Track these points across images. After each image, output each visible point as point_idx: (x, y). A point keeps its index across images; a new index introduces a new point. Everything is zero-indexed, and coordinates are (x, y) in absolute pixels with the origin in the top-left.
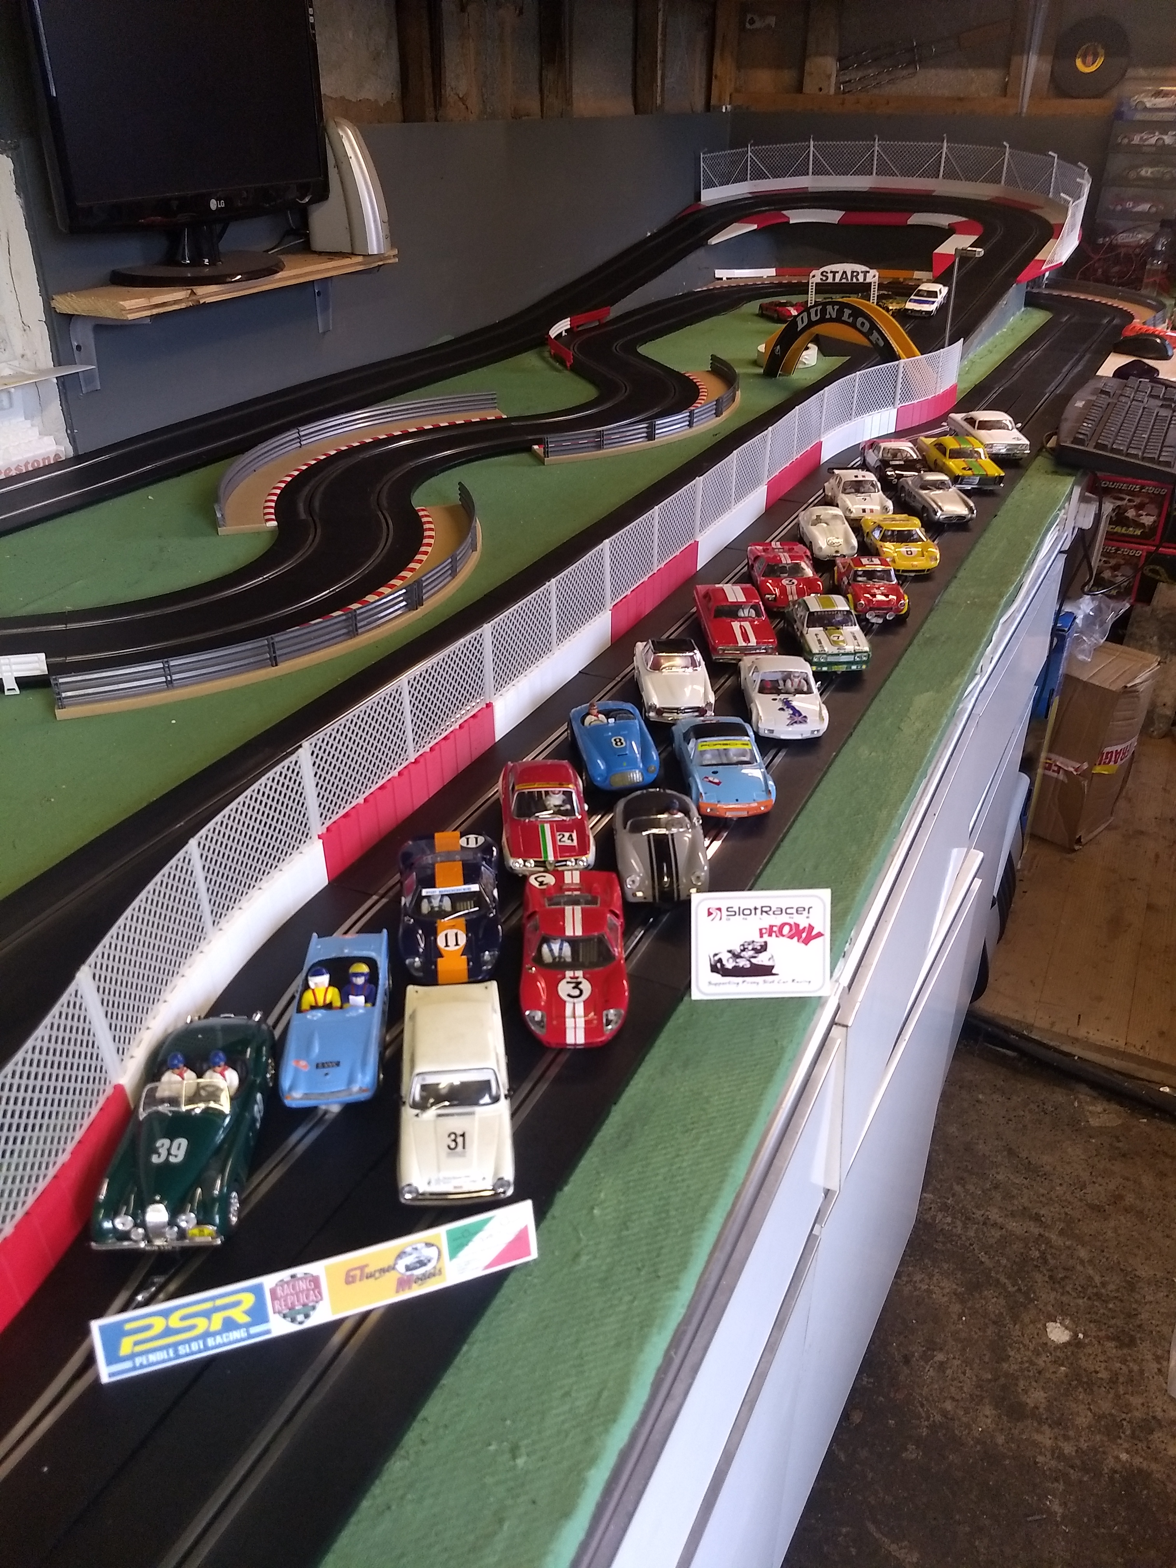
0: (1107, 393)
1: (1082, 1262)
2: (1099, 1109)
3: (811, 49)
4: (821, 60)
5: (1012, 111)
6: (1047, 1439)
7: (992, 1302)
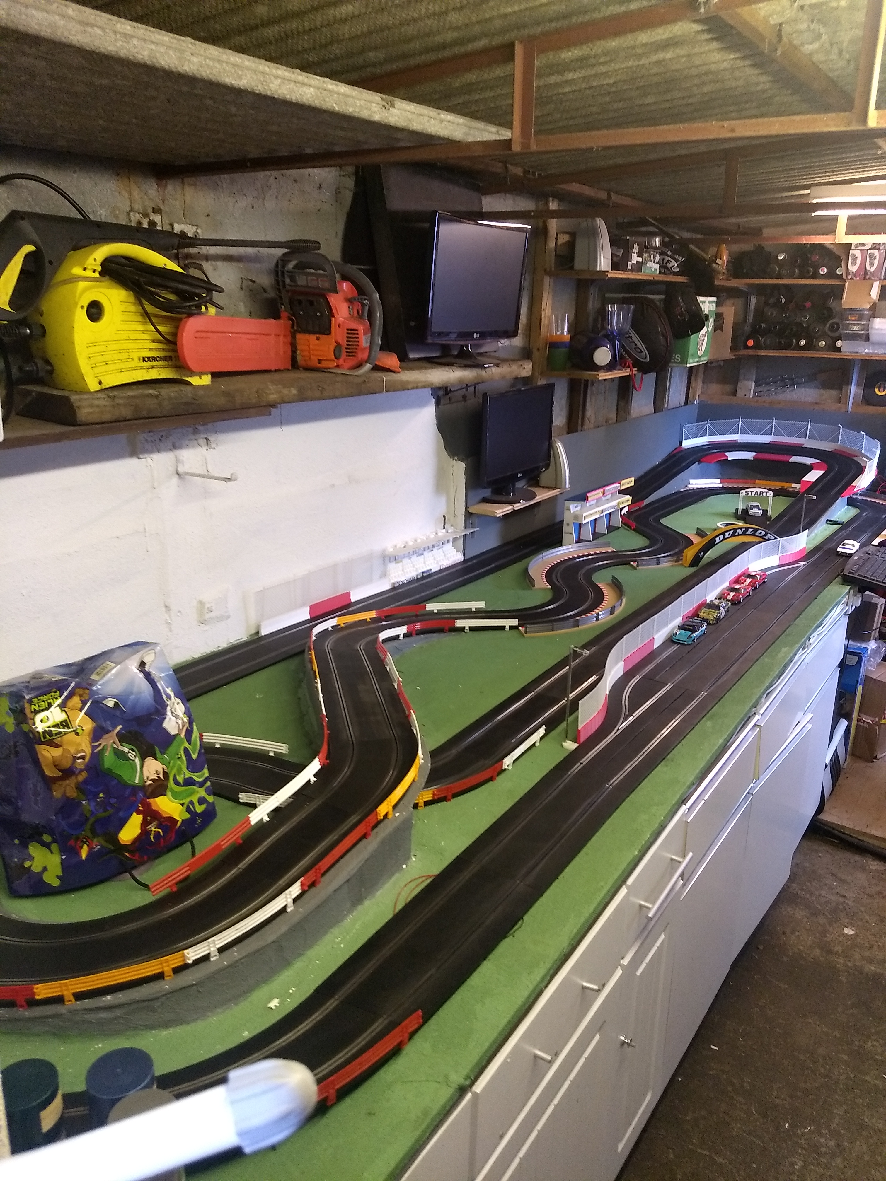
0: (869, 554)
1: (862, 911)
2: (876, 863)
3: (741, 377)
4: (746, 382)
5: (843, 410)
6: (841, 960)
7: (821, 920)
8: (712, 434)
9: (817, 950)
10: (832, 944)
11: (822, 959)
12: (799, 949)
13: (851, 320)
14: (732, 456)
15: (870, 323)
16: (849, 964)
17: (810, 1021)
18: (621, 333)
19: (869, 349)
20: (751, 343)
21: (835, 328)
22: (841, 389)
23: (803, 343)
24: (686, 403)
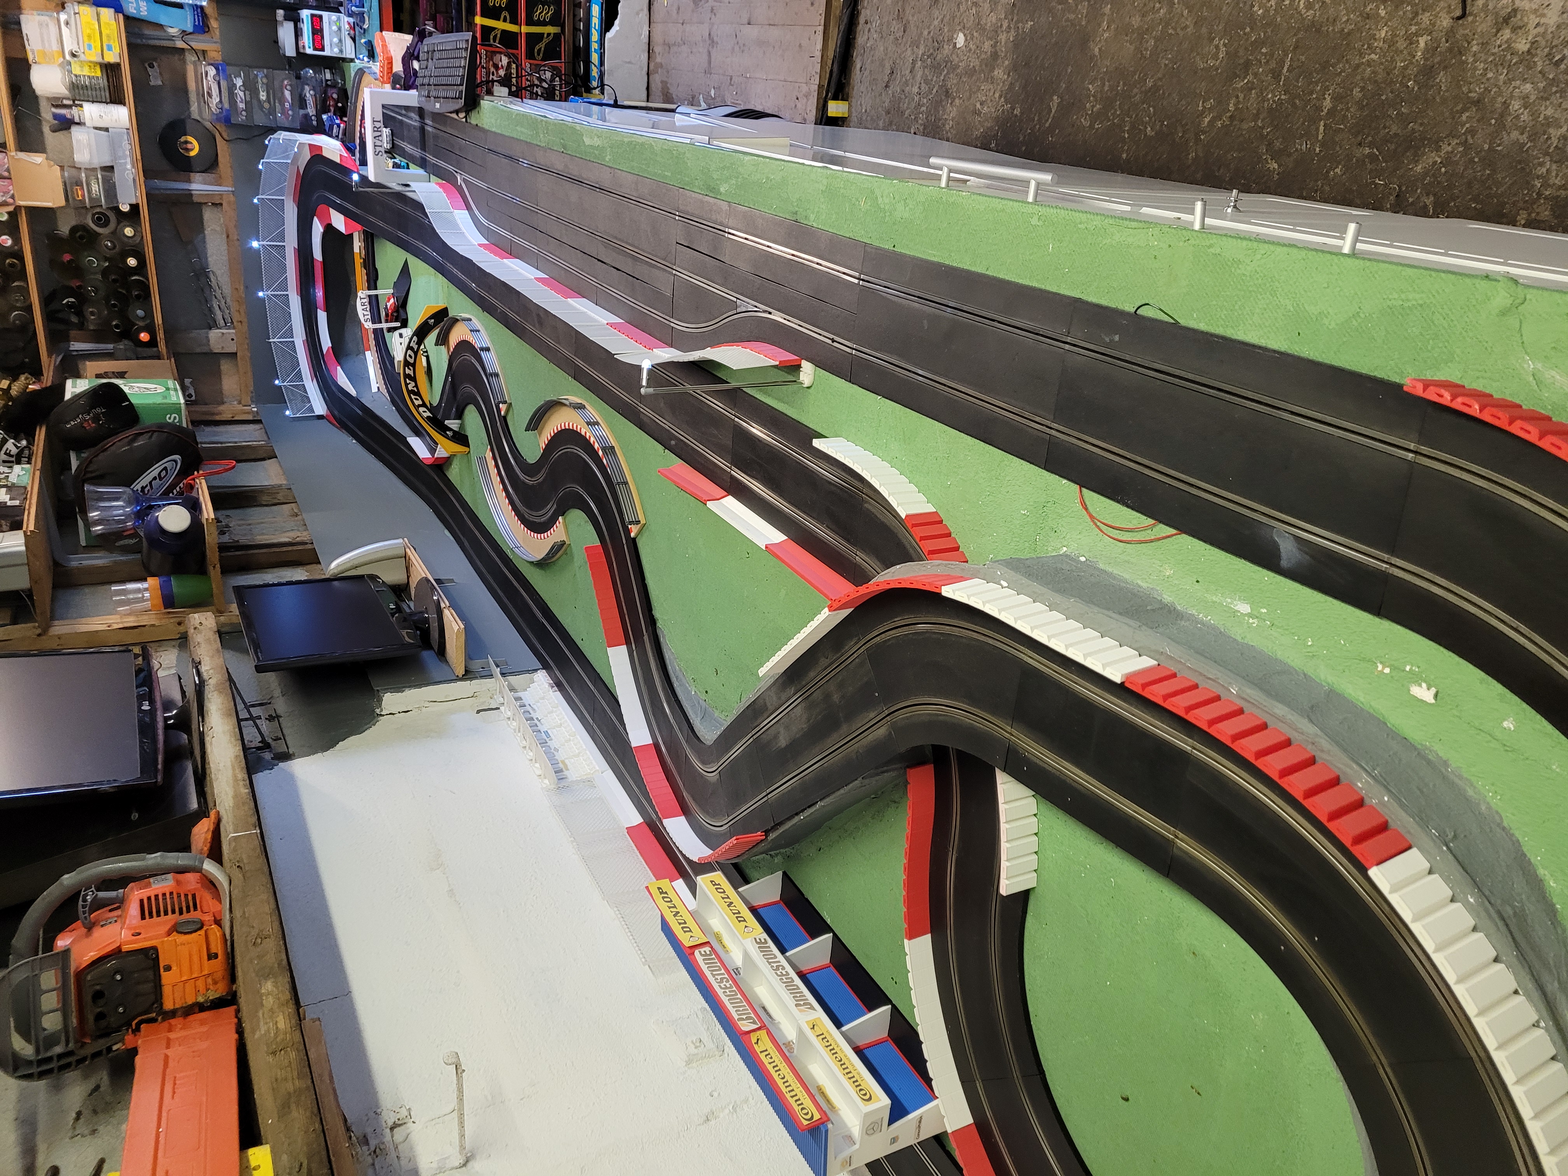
1: (929, 33)
3: (205, 349)
4: (212, 342)
5: (232, 198)
6: (1003, 37)
7: (952, 81)
8: (299, 376)
9: (996, 73)
10: (983, 56)
11: (1007, 63)
12: (1000, 96)
13: (83, 196)
14: (326, 342)
15: (83, 167)
16: (1005, 25)
17: (1097, 50)
18: (136, 499)
19: (126, 163)
20: (144, 336)
21: (102, 220)
22: (200, 204)
23: (132, 262)
24: (259, 422)
